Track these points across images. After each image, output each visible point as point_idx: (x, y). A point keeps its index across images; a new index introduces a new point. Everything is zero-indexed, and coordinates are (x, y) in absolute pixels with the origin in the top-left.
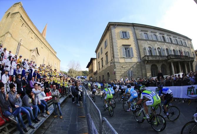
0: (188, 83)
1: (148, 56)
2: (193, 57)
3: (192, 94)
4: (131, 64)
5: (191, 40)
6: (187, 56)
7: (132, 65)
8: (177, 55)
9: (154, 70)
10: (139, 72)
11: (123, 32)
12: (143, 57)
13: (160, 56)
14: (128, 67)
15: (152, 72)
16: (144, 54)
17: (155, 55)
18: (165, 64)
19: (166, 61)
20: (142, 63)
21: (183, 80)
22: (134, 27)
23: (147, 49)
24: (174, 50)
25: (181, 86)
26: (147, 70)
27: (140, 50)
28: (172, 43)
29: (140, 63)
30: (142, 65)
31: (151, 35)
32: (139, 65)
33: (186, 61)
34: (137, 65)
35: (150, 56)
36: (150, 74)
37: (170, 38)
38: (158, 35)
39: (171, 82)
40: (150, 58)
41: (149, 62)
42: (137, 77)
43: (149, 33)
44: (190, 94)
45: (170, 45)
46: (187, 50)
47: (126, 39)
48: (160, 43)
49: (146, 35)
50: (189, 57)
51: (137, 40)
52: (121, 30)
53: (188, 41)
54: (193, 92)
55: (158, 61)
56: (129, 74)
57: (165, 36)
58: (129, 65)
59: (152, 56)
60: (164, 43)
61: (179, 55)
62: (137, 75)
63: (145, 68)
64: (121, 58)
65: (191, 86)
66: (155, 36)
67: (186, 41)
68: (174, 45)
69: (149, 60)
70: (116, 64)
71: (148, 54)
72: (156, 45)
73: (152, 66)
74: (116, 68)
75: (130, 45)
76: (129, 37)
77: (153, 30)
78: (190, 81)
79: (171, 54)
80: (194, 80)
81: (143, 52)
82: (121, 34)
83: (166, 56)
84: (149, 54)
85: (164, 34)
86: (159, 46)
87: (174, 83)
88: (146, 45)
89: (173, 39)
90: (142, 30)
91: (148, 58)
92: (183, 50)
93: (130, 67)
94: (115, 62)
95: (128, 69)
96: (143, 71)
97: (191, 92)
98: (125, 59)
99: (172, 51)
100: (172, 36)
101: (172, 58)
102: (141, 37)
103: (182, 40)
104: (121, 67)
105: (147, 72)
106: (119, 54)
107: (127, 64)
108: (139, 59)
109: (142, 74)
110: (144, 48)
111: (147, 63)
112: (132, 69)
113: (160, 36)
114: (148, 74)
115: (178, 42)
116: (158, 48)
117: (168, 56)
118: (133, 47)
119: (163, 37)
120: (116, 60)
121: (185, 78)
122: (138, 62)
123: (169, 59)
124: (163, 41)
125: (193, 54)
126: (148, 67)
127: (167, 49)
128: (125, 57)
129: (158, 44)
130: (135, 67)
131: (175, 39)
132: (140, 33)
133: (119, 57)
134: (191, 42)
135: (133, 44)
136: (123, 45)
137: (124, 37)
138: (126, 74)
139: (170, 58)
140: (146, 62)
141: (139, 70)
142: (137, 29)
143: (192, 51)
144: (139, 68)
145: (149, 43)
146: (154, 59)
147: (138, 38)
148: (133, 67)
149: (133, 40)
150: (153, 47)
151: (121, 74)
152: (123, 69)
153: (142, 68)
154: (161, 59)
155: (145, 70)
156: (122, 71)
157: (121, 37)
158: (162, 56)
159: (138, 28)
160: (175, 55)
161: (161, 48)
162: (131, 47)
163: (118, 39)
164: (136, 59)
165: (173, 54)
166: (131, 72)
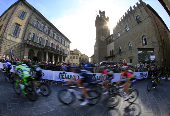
0: (60, 69)
1: (30, 41)
2: (67, 54)
3: (64, 78)
4: (14, 43)
5: (70, 42)
6: (62, 52)
7: (15, 45)
8: (54, 48)
9: (31, 54)
10: (18, 53)
11: (23, 12)
12: (26, 40)
13: (40, 44)
14: (11, 45)
15: (29, 56)
16: (28, 38)
17: (36, 42)
18: (42, 52)
19: (42, 49)
20: (23, 45)
21: (56, 66)
22: (33, 12)
23: (32, 35)
24: (52, 44)
25: (53, 70)
26: (25, 53)
27: (26, 33)
28: (53, 38)
29: (21, 45)
30: (22, 47)
31: (41, 25)
32: (20, 46)
33: (59, 55)
34: (19, 46)
35: (31, 41)
36: (27, 57)
37: (54, 34)
38: (45, 28)
39: (44, 65)
40: (31, 43)
41: (29, 46)
42: (16, 57)
43: (40, 23)
44: (62, 78)
45: (51, 39)
46: (63, 48)
47: (21, 19)
48: (44, 34)
49: (37, 23)
50: (64, 53)
51: (28, 23)
52: (24, 9)
53: (67, 42)
54: (65, 77)
55: (36, 48)
56: (11, 53)
57: (51, 31)
58: (12, 44)
59: (33, 41)
60: (47, 36)
61: (56, 48)
62: (16, 55)
63: (24, 51)
64: (9, 34)
65: (63, 72)
66: (43, 27)
67: (66, 42)
68: (55, 41)
69: (30, 44)
70: (4, 39)
71: (30, 39)
72: (40, 34)
73: (30, 50)
74: (2, 44)
75: (20, 26)
76: (25, 18)
77: (44, 22)
78: (62, 68)
79: (49, 46)
80: (66, 68)
81: (27, 35)
82: (21, 12)
83: (44, 46)
84: (32, 39)
85: (51, 29)
86: (42, 36)
87: (47, 67)
88: (32, 31)
89: (56, 35)
90: (37, 18)
91: (29, 42)
92: (60, 46)
93: (12, 46)
94: (3, 37)
95: (11, 47)
96: (22, 53)
97: (63, 77)
98: (12, 37)
99: (51, 44)
100: (56, 33)
101: (48, 48)
102: (32, 23)
103: (63, 39)
104: (6, 44)
105: (25, 54)
106: (9, 30)
107: (12, 42)
108: (22, 41)
109: (20, 55)
110: (30, 33)
111: (26, 47)
112: (13, 48)
113: (47, 29)
114: (25, 56)
115: (59, 40)
116: (41, 37)
117: (45, 46)
118: (22, 28)
119: (49, 31)
120: (5, 35)
121: (57, 65)
122: (20, 43)
123: (45, 49)
124: (47, 33)
125: (68, 52)
126: (27, 50)
127: (47, 41)
128: (12, 35)
129: (42, 34)
130: (16, 47)
131: (57, 36)
132: (34, 19)
133: (8, 33)
134: (70, 44)
135: (24, 25)
136: (16, 24)
137: (21, 17)
138: (8, 52)
139: (47, 48)
140: (27, 45)
141: (19, 51)
142: (34, 15)
143: (68, 49)
144: (19, 49)
145: (35, 30)
146: (34, 45)
147: (30, 22)
148: (14, 47)
149: (26, 22)
150: (37, 35)
151: (4, 51)
152: (7, 46)
153: (22, 50)
154: (39, 47)
155: (24, 52)
156: (6, 48)
157: (20, 15)
158: (41, 45)
159: (36, 14)
160: (52, 48)
161: (42, 38)
162: (20, 27)
163: (16, 16)
164: (19, 40)
165: (51, 46)
166: (12, 51)
